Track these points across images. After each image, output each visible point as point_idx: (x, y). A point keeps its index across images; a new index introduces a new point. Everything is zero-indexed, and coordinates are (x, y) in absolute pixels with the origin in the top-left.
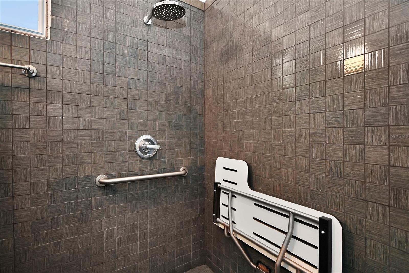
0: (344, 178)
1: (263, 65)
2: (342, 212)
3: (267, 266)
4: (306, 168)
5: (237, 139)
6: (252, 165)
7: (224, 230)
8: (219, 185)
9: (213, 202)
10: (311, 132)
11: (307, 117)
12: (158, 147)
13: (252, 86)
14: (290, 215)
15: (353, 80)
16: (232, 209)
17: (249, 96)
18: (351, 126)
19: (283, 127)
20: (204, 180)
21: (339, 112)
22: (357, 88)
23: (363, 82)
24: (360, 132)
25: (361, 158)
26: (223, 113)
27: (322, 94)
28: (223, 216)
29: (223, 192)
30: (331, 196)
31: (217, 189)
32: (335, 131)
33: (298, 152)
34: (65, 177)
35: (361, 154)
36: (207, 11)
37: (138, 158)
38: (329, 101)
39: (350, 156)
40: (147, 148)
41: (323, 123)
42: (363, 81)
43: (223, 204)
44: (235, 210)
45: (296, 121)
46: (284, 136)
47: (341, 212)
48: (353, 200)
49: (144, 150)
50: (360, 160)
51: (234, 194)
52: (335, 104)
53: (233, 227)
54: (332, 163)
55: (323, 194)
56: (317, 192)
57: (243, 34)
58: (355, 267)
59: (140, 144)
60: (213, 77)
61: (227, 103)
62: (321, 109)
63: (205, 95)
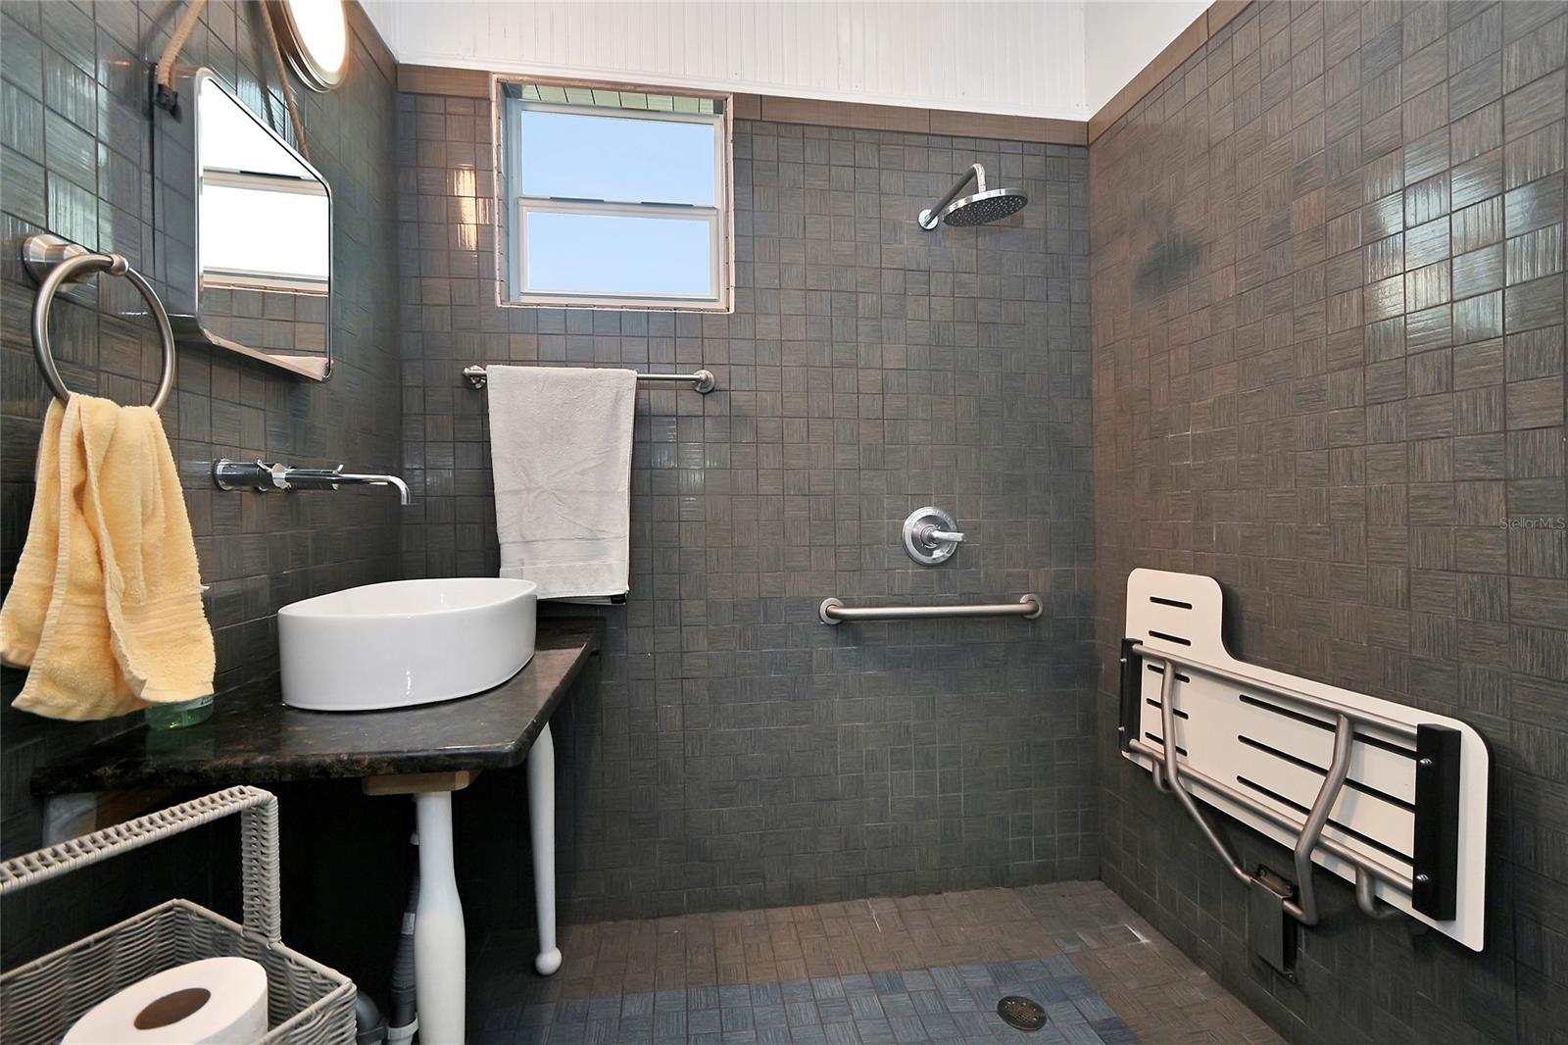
0: (1510, 623)
1: (1268, 303)
2: (1503, 716)
3: (1287, 877)
4: (1400, 595)
5: (1192, 515)
6: (1240, 591)
7: (1149, 774)
8: (1135, 647)
9: (1118, 698)
10: (1414, 493)
11: (1399, 453)
12: (958, 536)
13: (1235, 363)
14: (1338, 723)
15: (1531, 345)
16: (1177, 712)
17: (1227, 392)
18: (1526, 476)
19: (1329, 482)
20: (1093, 637)
21: (1492, 436)
22: (1545, 367)
23: (1563, 352)
24: (1555, 492)
25: (1557, 564)
26: (1148, 441)
27: (1444, 386)
28: (1149, 735)
29: (1150, 667)
30: (1474, 674)
31: (1133, 660)
32: (1482, 491)
33: (1375, 551)
34: (763, 595)
35: (1557, 554)
36: (1099, 144)
37: (911, 563)
38: (1464, 406)
39: (1526, 557)
40: (932, 539)
41: (1446, 468)
42: (1561, 350)
43: (1150, 701)
44: (1185, 716)
45: (1368, 463)
46: (1332, 507)
47: (1502, 719)
48: (1534, 682)
49: (924, 543)
50: (1555, 570)
51: (1180, 673)
52: (1480, 413)
53: (1176, 762)
54: (1476, 580)
55: (1448, 668)
56: (1432, 665)
57: (1206, 212)
58: (1542, 870)
59: (915, 530)
60: (1119, 337)
61: (1161, 412)
62: (1441, 428)
63: (1095, 389)
